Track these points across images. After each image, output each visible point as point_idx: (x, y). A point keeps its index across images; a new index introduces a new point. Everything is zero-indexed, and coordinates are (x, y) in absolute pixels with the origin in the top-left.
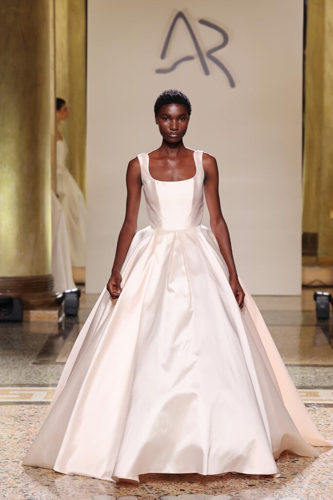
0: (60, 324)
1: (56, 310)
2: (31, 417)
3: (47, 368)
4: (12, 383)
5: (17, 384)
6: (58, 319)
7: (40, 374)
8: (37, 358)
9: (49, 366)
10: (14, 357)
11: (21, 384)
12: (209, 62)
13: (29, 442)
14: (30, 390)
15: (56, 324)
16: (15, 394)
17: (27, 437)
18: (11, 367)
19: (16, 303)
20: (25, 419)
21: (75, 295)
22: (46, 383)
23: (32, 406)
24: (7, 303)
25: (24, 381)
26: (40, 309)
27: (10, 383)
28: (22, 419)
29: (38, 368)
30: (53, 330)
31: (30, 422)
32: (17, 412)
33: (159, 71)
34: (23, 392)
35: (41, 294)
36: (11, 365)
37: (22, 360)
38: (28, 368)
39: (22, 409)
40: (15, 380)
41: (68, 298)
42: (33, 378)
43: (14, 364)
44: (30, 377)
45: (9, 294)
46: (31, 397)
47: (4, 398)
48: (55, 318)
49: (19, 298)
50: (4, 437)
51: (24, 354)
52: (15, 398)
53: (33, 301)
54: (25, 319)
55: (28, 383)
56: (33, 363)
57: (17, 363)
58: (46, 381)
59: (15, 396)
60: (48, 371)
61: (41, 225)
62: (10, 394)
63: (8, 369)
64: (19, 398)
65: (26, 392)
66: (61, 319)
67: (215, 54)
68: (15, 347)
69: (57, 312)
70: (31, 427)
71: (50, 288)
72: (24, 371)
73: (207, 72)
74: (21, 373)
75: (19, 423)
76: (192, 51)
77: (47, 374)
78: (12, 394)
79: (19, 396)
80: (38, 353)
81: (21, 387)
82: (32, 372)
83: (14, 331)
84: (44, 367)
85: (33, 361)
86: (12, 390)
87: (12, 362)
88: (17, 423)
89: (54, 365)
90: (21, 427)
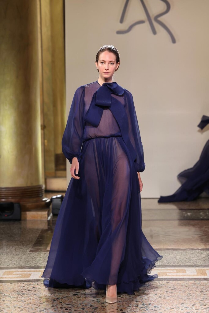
0: (49, 222)
1: (46, 211)
2: (30, 292)
3: (40, 254)
4: (15, 266)
5: (18, 267)
6: (48, 218)
7: (36, 259)
8: (32, 247)
9: (42, 253)
10: (15, 247)
11: (21, 267)
12: (156, 25)
13: (30, 310)
14: (29, 271)
15: (46, 221)
16: (17, 275)
17: (27, 306)
18: (14, 254)
19: (16, 206)
20: (25, 292)
21: (60, 200)
22: (40, 265)
23: (30, 283)
24: (10, 207)
25: (23, 264)
26: (34, 211)
27: (13, 266)
28: (23, 293)
29: (34, 255)
30: (44, 226)
31: (29, 295)
32: (20, 288)
33: (119, 32)
34: (24, 273)
35: (35, 199)
36: (14, 253)
37: (22, 249)
38: (27, 255)
39: (23, 285)
40: (17, 264)
41: (55, 202)
42: (30, 262)
43: (16, 252)
44: (28, 261)
45: (11, 200)
46: (29, 276)
47: (9, 278)
48: (45, 217)
49: (18, 203)
50: (10, 307)
51: (23, 244)
52: (18, 277)
53: (29, 205)
54: (22, 218)
55: (27, 266)
56: (30, 251)
57: (18, 251)
58: (40, 264)
59: (17, 276)
60: (41, 257)
61: (34, 148)
62: (13, 275)
63: (11, 256)
64: (21, 277)
65: (26, 273)
66: (49, 218)
67: (160, 19)
68: (16, 239)
69: (46, 213)
70: (30, 299)
71: (41, 195)
72: (24, 257)
73: (154, 32)
74: (21, 259)
75: (21, 296)
76: (143, 17)
77: (41, 258)
78: (15, 274)
79: (21, 276)
80: (33, 243)
81: (22, 269)
82: (29, 257)
83: (15, 227)
84: (38, 254)
85: (30, 249)
86: (15, 271)
87: (14, 250)
88: (19, 296)
89: (46, 252)
90: (23, 299)
